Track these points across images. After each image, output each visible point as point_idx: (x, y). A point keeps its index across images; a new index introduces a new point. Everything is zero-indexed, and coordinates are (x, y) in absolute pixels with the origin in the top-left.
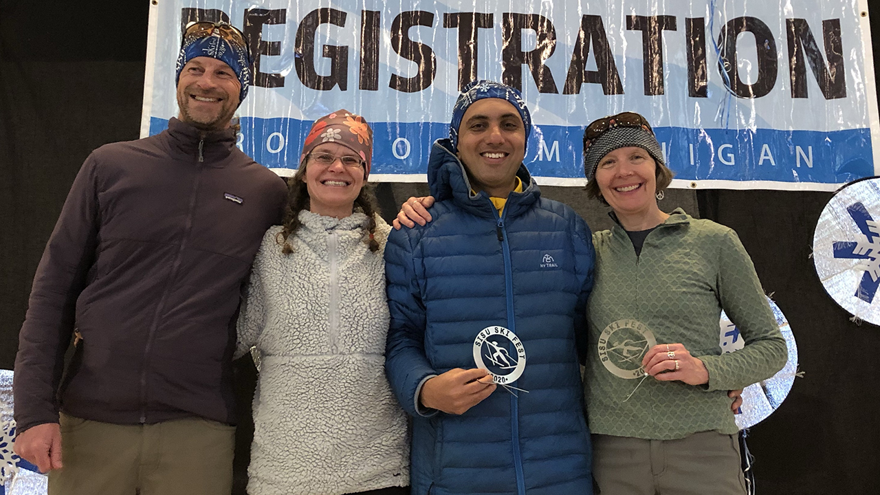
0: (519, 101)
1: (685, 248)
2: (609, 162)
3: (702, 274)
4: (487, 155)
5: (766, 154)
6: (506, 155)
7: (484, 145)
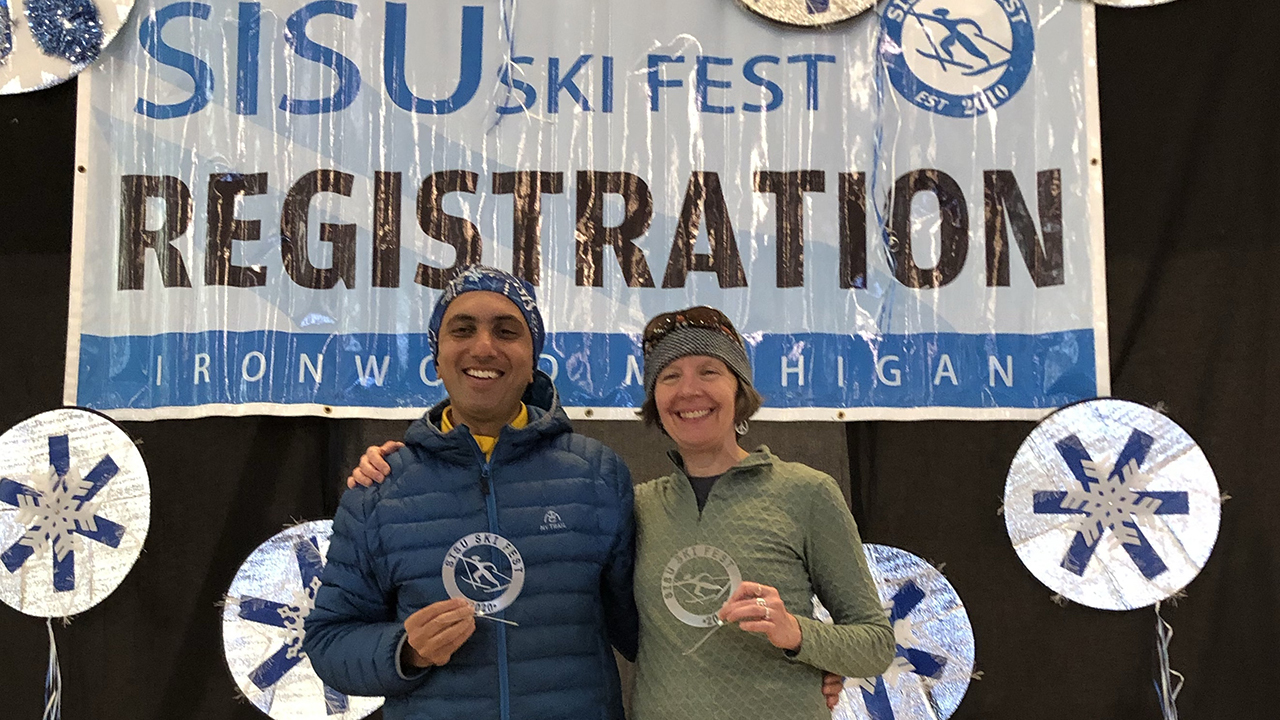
0: (523, 298)
1: (764, 501)
2: (671, 377)
3: (783, 535)
4: (472, 372)
5: (946, 369)
6: (502, 374)
7: (467, 357)
